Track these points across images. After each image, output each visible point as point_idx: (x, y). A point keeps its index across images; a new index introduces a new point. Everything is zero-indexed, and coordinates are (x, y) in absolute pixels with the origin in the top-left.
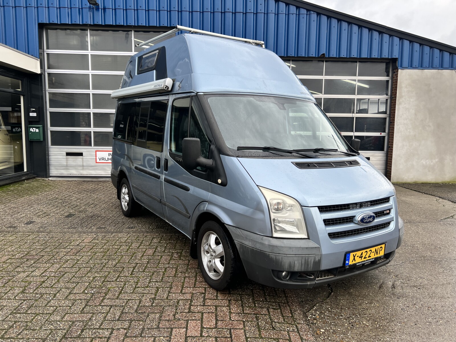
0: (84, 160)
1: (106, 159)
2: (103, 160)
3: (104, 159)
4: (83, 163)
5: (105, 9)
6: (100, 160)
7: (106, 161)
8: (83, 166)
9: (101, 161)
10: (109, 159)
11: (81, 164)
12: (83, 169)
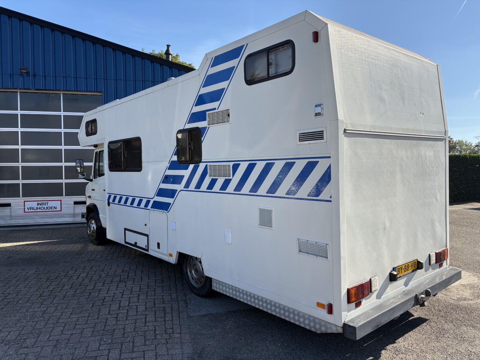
0: (12, 210)
1: (35, 209)
3: (33, 209)
4: (11, 213)
5: (34, 76)
6: (28, 210)
7: (35, 211)
8: (11, 216)
9: (30, 211)
10: (38, 208)
11: (9, 214)
12: (11, 219)
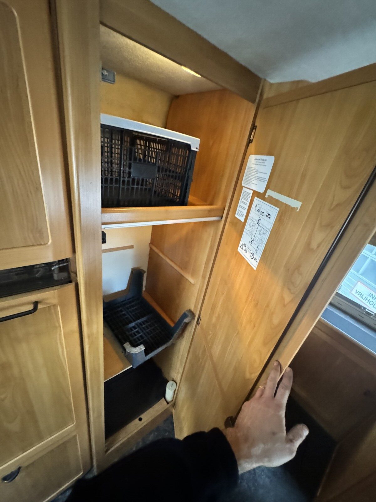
1: (364, 297)
2: (359, 295)
3: (361, 295)
6: (356, 293)
7: (361, 299)
9: (356, 295)
10: (367, 299)
